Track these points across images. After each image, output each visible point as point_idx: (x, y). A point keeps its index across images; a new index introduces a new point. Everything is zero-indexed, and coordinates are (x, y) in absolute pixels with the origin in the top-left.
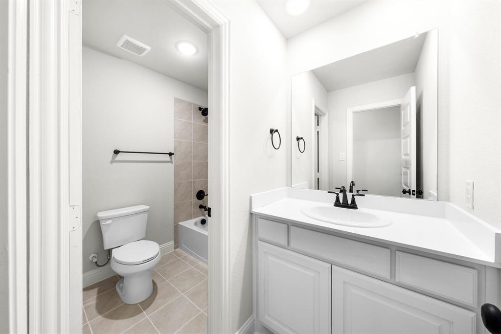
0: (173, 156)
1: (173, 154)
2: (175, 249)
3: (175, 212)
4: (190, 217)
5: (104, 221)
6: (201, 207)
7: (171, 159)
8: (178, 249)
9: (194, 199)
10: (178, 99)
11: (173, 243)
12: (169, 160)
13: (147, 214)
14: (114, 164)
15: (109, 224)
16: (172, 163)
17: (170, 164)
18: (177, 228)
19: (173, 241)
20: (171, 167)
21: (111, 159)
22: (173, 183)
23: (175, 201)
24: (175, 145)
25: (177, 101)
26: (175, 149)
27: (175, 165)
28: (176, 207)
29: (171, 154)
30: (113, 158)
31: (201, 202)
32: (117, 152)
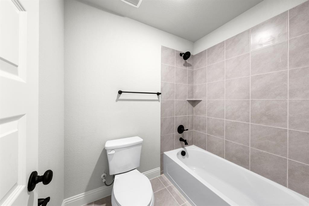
0: (160, 95)
1: (161, 94)
2: (161, 174)
3: (161, 142)
4: (172, 148)
5: (109, 151)
6: (181, 140)
7: (159, 98)
8: (163, 174)
9: (176, 133)
10: (164, 47)
11: (160, 169)
12: (157, 99)
13: (141, 146)
14: (118, 102)
15: (113, 154)
16: (159, 101)
17: (158, 102)
18: (162, 156)
19: (160, 167)
20: (158, 105)
21: (116, 98)
22: (160, 118)
23: (161, 134)
24: (161, 87)
25: (164, 48)
26: (162, 89)
27: (161, 104)
28: (162, 139)
29: (158, 94)
30: (118, 97)
31: (180, 135)
32: (120, 92)
